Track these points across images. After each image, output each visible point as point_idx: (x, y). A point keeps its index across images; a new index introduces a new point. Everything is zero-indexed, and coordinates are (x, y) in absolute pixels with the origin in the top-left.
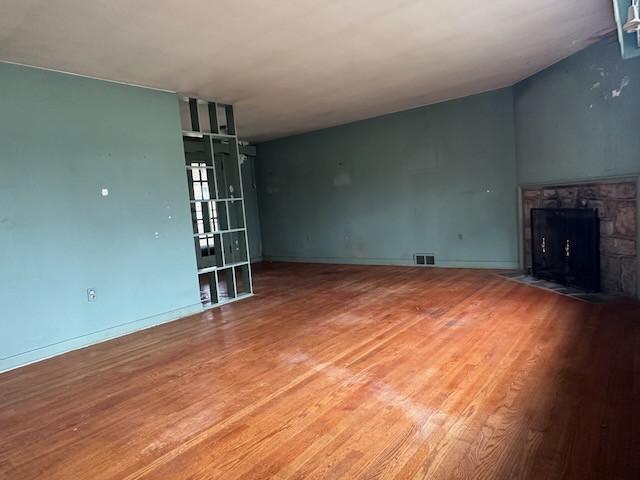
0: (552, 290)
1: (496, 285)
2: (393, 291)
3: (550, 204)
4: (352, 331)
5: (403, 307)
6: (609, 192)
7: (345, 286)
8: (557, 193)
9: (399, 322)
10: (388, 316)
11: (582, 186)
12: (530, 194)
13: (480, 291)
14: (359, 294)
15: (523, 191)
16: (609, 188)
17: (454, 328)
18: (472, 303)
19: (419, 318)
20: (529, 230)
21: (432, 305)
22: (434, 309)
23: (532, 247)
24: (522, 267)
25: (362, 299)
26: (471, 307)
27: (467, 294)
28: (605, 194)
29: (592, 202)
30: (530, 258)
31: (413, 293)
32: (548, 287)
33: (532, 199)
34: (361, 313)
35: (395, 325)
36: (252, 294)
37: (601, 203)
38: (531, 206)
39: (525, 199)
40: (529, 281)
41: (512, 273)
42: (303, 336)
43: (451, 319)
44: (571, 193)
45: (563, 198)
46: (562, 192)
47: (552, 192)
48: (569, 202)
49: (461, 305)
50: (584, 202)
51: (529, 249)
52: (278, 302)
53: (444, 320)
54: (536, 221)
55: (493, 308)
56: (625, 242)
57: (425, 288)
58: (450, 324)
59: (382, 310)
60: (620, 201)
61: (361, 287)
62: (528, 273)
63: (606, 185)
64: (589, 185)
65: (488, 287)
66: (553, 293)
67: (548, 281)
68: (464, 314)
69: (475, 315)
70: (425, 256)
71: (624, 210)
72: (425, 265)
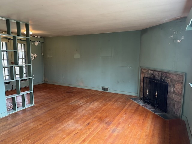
1: (130, 105)
2: (92, 106)
3: (151, 76)
4: (72, 135)
5: (95, 118)
6: (173, 77)
7: (74, 102)
8: (153, 73)
9: (93, 128)
10: (89, 124)
11: (163, 72)
12: (143, 70)
13: (125, 108)
14: (79, 107)
15: (141, 69)
16: (173, 75)
17: (115, 134)
18: (121, 116)
19: (102, 125)
20: (142, 84)
21: (107, 117)
22: (108, 120)
24: (139, 96)
26: (122, 119)
28: (171, 77)
29: (166, 79)
31: (100, 108)
33: (144, 73)
37: (169, 80)
38: (144, 76)
39: (141, 72)
40: (141, 103)
43: (114, 127)
44: (158, 74)
45: (156, 75)
46: (156, 73)
47: (152, 72)
48: (158, 77)
49: (118, 118)
50: (163, 78)
51: (142, 90)
53: (112, 127)
54: (145, 81)
55: (130, 120)
56: (177, 96)
58: (113, 131)
59: (87, 119)
60: (176, 81)
62: (141, 99)
63: (172, 74)
64: (165, 73)
68: (119, 124)
69: (123, 125)
70: (105, 88)
71: (178, 84)
72: (105, 91)
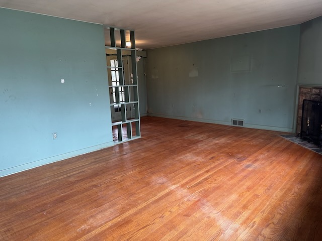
0: (310, 149)
1: (278, 142)
2: (217, 142)
3: (316, 97)
4: (192, 165)
5: (222, 153)
7: (190, 136)
8: (320, 92)
9: (219, 162)
10: (213, 158)
12: (304, 90)
13: (268, 146)
14: (198, 141)
15: (300, 88)
17: (250, 169)
18: (261, 154)
19: (231, 161)
20: (301, 111)
21: (239, 153)
22: (240, 156)
23: (302, 122)
24: (294, 132)
25: (199, 145)
26: (261, 156)
27: (259, 147)
30: (300, 127)
31: (228, 144)
32: (309, 147)
33: (305, 94)
34: (198, 154)
35: (216, 164)
36: (140, 137)
38: (304, 98)
39: (300, 93)
40: (297, 141)
41: (289, 135)
42: (165, 166)
43: (249, 163)
47: (318, 91)
49: (256, 154)
51: (300, 122)
52: (153, 143)
53: (245, 163)
54: (306, 107)
55: (274, 158)
57: (236, 141)
58: (248, 166)
59: (210, 153)
61: (199, 137)
62: (297, 136)
65: (273, 143)
66: (310, 151)
67: (309, 142)
68: (256, 160)
69: (263, 162)
70: (238, 120)
72: (238, 126)
